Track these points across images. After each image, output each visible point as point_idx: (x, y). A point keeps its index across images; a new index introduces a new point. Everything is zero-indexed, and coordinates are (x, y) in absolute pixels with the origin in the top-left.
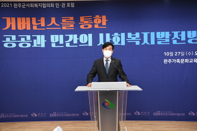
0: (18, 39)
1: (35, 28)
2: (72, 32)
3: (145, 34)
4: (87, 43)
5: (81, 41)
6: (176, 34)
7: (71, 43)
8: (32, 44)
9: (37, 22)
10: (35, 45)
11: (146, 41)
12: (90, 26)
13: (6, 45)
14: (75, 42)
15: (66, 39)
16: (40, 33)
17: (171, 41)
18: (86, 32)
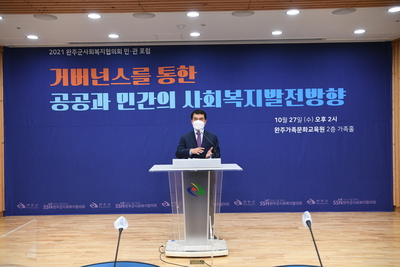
0: (72, 98)
1: (95, 83)
2: (147, 89)
3: (249, 93)
4: (168, 104)
5: (160, 102)
6: (290, 92)
7: (146, 104)
8: (91, 105)
9: (98, 75)
10: (95, 108)
11: (250, 102)
12: (172, 81)
13: (54, 108)
14: (152, 103)
15: (138, 98)
16: (102, 90)
17: (284, 102)
18: (167, 89)
